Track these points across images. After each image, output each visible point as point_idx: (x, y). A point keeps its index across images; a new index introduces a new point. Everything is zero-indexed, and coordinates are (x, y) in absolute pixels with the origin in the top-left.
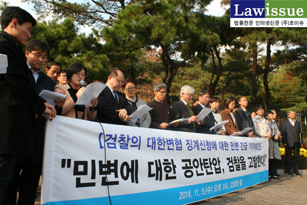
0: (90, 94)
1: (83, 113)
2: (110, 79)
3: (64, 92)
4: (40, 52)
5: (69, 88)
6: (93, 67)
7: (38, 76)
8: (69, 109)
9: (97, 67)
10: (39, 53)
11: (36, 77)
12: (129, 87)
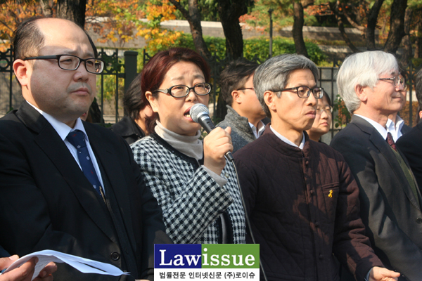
12: (181, 78)
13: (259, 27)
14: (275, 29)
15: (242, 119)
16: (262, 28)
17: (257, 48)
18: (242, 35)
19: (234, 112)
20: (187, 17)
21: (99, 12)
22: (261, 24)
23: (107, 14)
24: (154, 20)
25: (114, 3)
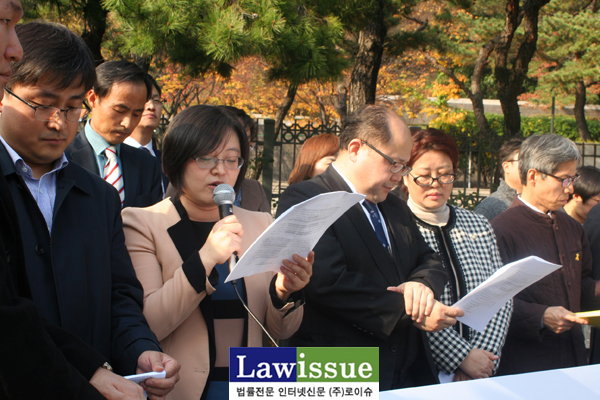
0: (291, 237)
1: (237, 323)
2: (356, 150)
3: (154, 242)
4: (49, 89)
5: (176, 218)
6: (249, 22)
7: (53, 195)
8: (176, 321)
9: (262, 24)
10: (45, 95)
11: (45, 197)
12: (428, 169)
13: (541, 105)
14: (557, 107)
15: (511, 190)
16: (545, 106)
17: (539, 125)
18: (519, 113)
19: (505, 184)
20: (470, 96)
21: (389, 91)
22: (544, 102)
23: (398, 93)
24: (441, 98)
25: (404, 83)
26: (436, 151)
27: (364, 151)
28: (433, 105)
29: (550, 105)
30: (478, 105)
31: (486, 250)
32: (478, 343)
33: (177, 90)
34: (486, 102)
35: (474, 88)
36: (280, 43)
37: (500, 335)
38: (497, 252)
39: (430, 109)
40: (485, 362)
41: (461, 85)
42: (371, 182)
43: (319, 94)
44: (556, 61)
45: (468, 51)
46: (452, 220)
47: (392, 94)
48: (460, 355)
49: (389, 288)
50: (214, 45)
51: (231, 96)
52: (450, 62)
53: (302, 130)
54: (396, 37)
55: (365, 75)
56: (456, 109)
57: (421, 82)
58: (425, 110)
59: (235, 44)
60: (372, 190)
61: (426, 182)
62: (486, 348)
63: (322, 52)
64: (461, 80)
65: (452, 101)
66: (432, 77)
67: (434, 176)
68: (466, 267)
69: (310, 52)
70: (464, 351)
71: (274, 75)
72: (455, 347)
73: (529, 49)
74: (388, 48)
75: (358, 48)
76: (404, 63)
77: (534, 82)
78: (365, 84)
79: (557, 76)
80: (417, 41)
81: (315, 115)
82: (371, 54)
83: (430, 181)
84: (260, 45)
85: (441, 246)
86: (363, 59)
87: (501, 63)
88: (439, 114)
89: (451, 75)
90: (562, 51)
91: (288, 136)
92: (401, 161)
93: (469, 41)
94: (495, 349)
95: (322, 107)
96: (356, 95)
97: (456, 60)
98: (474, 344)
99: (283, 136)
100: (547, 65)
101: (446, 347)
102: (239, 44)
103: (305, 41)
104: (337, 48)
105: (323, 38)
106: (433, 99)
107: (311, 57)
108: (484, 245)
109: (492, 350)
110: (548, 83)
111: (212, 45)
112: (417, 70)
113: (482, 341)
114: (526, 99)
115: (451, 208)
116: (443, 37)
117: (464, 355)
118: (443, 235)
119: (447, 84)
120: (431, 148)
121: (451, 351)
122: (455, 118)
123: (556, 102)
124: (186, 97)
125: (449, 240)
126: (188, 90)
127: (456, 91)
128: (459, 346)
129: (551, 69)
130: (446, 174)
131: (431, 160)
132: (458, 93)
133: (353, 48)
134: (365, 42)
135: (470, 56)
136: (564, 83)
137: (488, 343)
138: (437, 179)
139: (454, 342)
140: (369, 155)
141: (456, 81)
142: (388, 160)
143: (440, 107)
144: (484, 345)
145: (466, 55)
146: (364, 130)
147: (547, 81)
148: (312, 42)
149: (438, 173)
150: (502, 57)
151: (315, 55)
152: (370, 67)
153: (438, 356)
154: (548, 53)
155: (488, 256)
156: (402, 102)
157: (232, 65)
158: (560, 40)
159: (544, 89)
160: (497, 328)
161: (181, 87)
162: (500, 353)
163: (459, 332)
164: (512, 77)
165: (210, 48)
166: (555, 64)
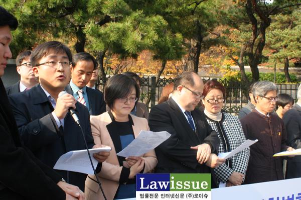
6: (143, 37)
9: (149, 38)
12: (213, 96)
14: (277, 69)
17: (269, 76)
19: (250, 102)
20: (239, 65)
21: (205, 63)
22: (271, 67)
23: (210, 64)
24: (228, 66)
25: (212, 60)
26: (216, 88)
27: (184, 90)
28: (224, 68)
29: (274, 68)
30: (242, 68)
31: (238, 131)
32: (236, 169)
33: (117, 64)
34: (245, 67)
35: (240, 61)
36: (156, 45)
37: (245, 166)
38: (242, 131)
39: (223, 70)
40: (239, 177)
41: (235, 60)
42: (187, 103)
43: (176, 65)
44: (276, 49)
45: (238, 46)
46: (223, 118)
47: (207, 64)
48: (228, 175)
49: (191, 147)
50: (129, 46)
51: (140, 66)
52: (231, 51)
53: (167, 81)
54: (206, 41)
55: (194, 57)
56: (234, 70)
57: (219, 59)
58: (221, 71)
59: (137, 46)
60: (188, 106)
61: (212, 102)
62: (239, 172)
63: (174, 49)
64: (234, 58)
65: (232, 67)
66: (224, 57)
67: (216, 99)
68: (230, 138)
69: (169, 48)
70: (230, 173)
71: (155, 58)
72: (226, 171)
73: (262, 45)
74: (203, 45)
75: (191, 46)
76: (212, 51)
77: (267, 58)
78: (194, 61)
79: (276, 56)
80: (215, 42)
81: (175, 74)
82: (196, 48)
83: (214, 101)
84: (148, 46)
85: (219, 129)
86: (193, 51)
87: (250, 51)
88: (227, 72)
89: (231, 56)
90: (278, 45)
91: (162, 83)
92: (199, 93)
93: (239, 42)
94: (243, 172)
95: (178, 70)
96: (191, 66)
97: (233, 50)
98: (234, 170)
99: (159, 83)
100: (272, 51)
101: (222, 172)
102: (139, 46)
103: (167, 44)
104: (183, 46)
105: (174, 43)
106: (224, 66)
107: (169, 51)
108: (237, 128)
109: (242, 172)
110: (273, 59)
111: (128, 47)
112: (217, 54)
113: (238, 169)
114: (264, 66)
115: (222, 113)
116: (227, 40)
117: (230, 175)
118: (219, 125)
119: (230, 60)
120: (214, 88)
121: (225, 173)
122: (234, 74)
123: (276, 66)
124: (121, 67)
125: (222, 127)
126: (122, 64)
127: (234, 62)
128: (228, 171)
129: (274, 53)
130: (220, 99)
131: (214, 93)
132: (235, 64)
133: (189, 46)
134: (194, 43)
135: (239, 48)
136: (279, 59)
137: (240, 170)
138: (217, 100)
139: (226, 170)
140: (186, 92)
141: (233, 59)
142: (194, 93)
143: (227, 69)
144: (238, 170)
145: (238, 48)
146: (183, 82)
147: (272, 58)
148: (169, 45)
149: (217, 98)
150: (251, 49)
151: (171, 50)
152: (195, 54)
153: (219, 175)
154: (272, 46)
155: (239, 133)
156: (212, 67)
157: (138, 54)
158: (277, 40)
159: (271, 62)
160: (244, 163)
161: (119, 63)
162: (245, 174)
163: (227, 165)
164: (255, 57)
165: (127, 48)
166: (275, 51)
